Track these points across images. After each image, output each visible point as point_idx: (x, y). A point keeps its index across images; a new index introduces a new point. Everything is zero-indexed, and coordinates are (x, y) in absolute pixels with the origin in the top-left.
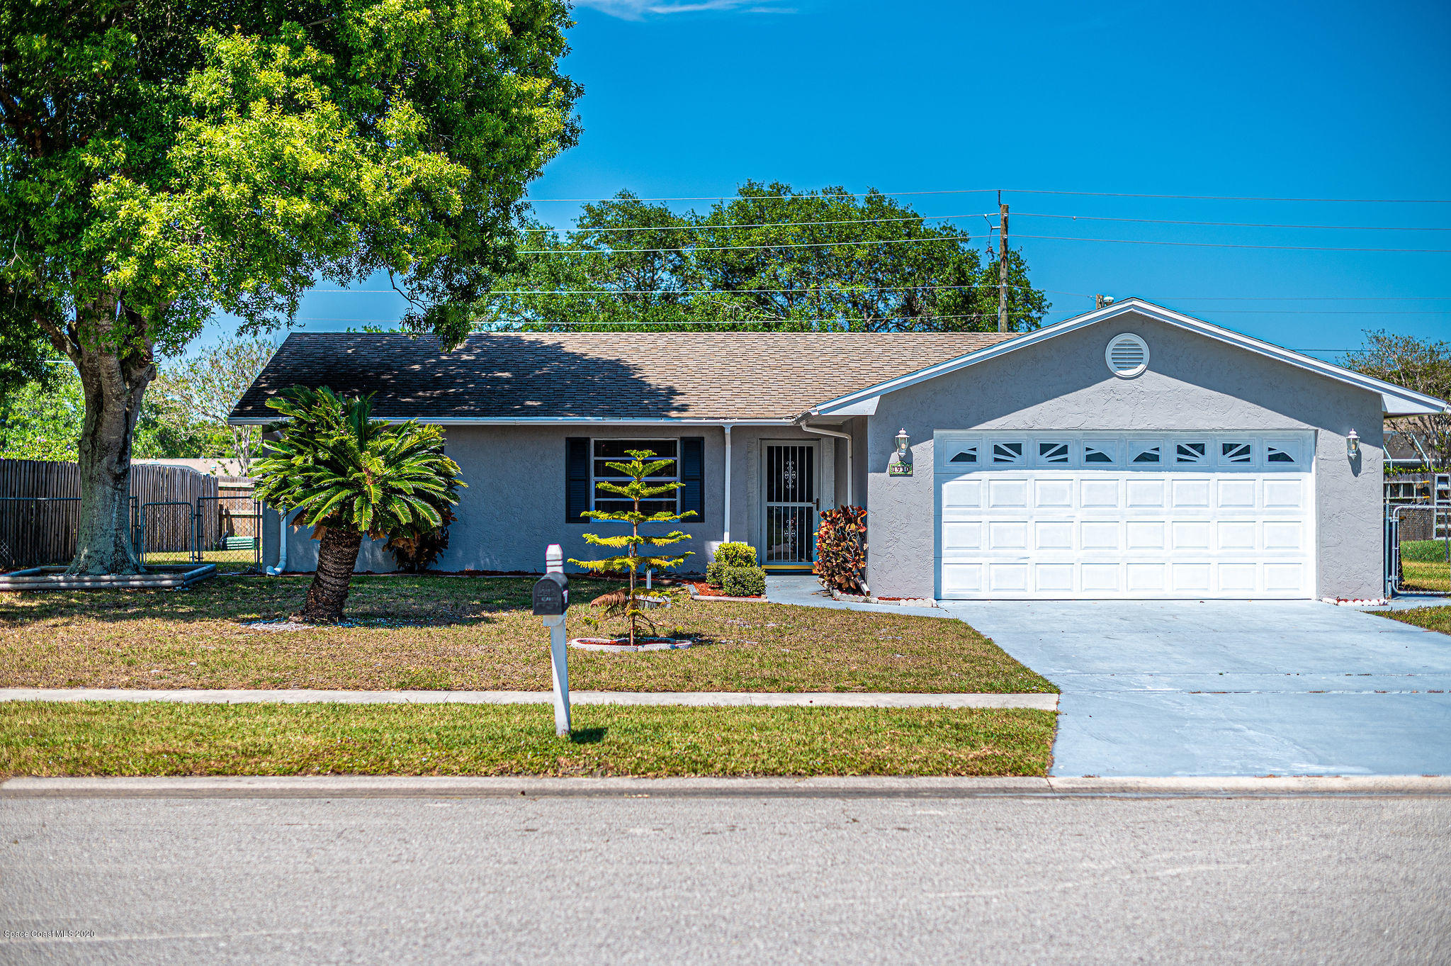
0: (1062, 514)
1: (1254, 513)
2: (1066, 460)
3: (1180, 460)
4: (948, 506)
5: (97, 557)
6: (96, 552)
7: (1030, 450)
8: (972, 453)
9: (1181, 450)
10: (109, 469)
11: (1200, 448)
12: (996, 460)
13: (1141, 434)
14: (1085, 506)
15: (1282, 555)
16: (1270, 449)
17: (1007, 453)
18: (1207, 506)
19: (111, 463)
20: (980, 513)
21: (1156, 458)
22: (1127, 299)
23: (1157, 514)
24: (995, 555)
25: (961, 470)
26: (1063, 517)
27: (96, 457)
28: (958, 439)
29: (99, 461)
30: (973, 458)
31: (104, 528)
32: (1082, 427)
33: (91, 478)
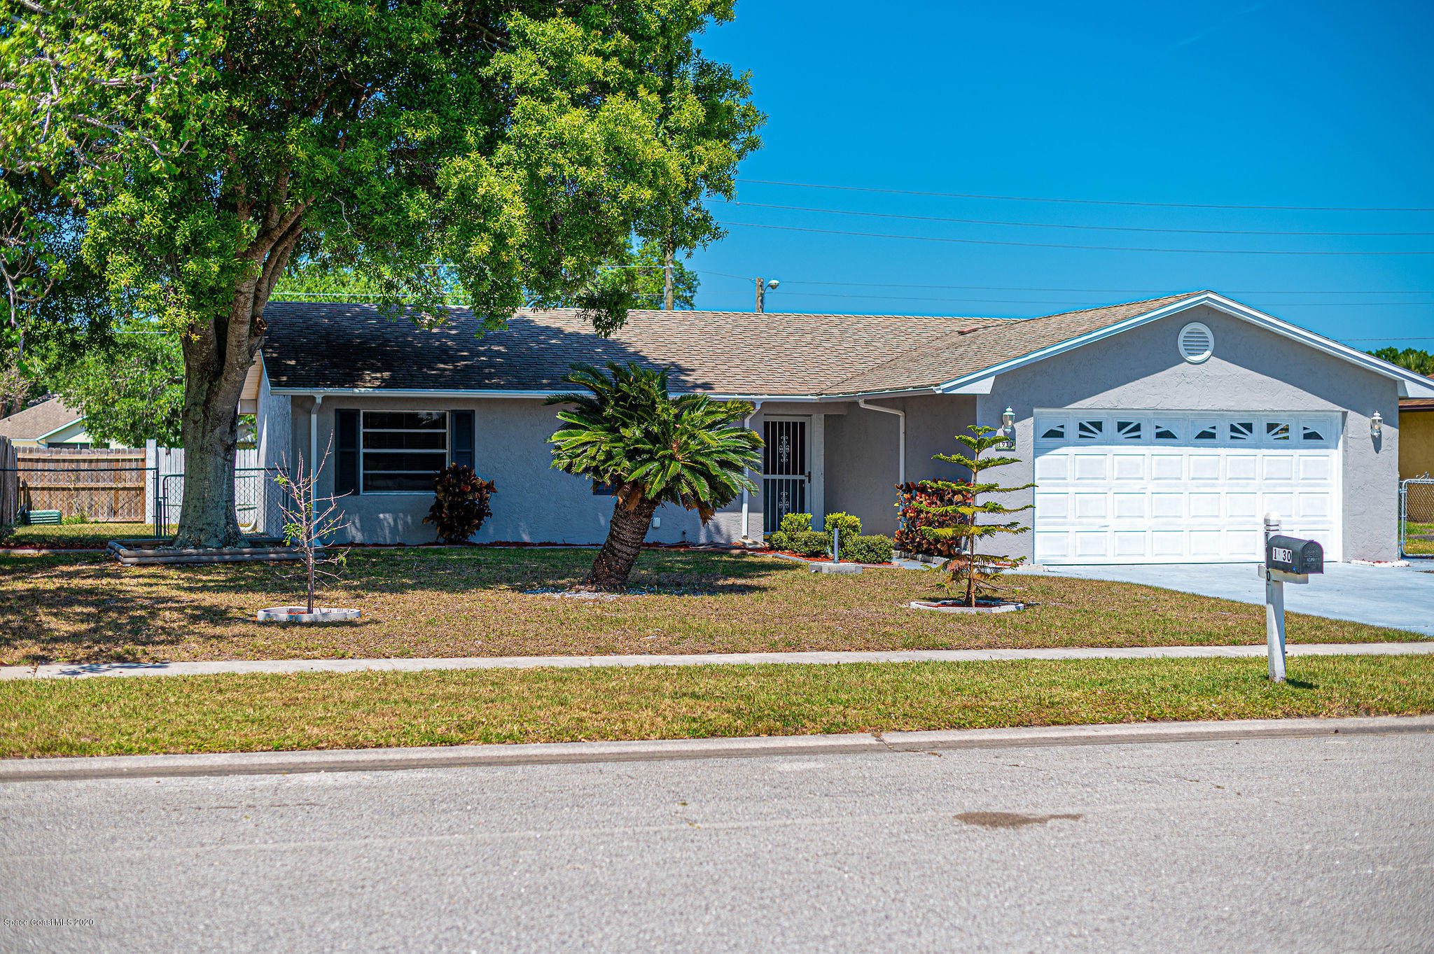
0: (1137, 485)
1: (1292, 486)
2: (1139, 437)
3: (1232, 437)
4: (1040, 479)
5: (211, 529)
6: (209, 524)
7: (1110, 427)
8: (1060, 430)
9: (1233, 429)
10: (221, 440)
11: (1249, 427)
12: (1081, 436)
13: (1203, 414)
14: (1155, 479)
15: (1314, 523)
16: (1305, 429)
17: (1090, 430)
18: (1254, 479)
19: (223, 433)
20: (1067, 485)
21: (1212, 436)
22: (1203, 293)
23: (1213, 486)
24: (1081, 524)
25: (1051, 445)
26: (1136, 488)
27: (209, 427)
28: (1050, 416)
29: (212, 431)
30: (1061, 435)
31: (216, 500)
32: (1158, 407)
33: (202, 449)
